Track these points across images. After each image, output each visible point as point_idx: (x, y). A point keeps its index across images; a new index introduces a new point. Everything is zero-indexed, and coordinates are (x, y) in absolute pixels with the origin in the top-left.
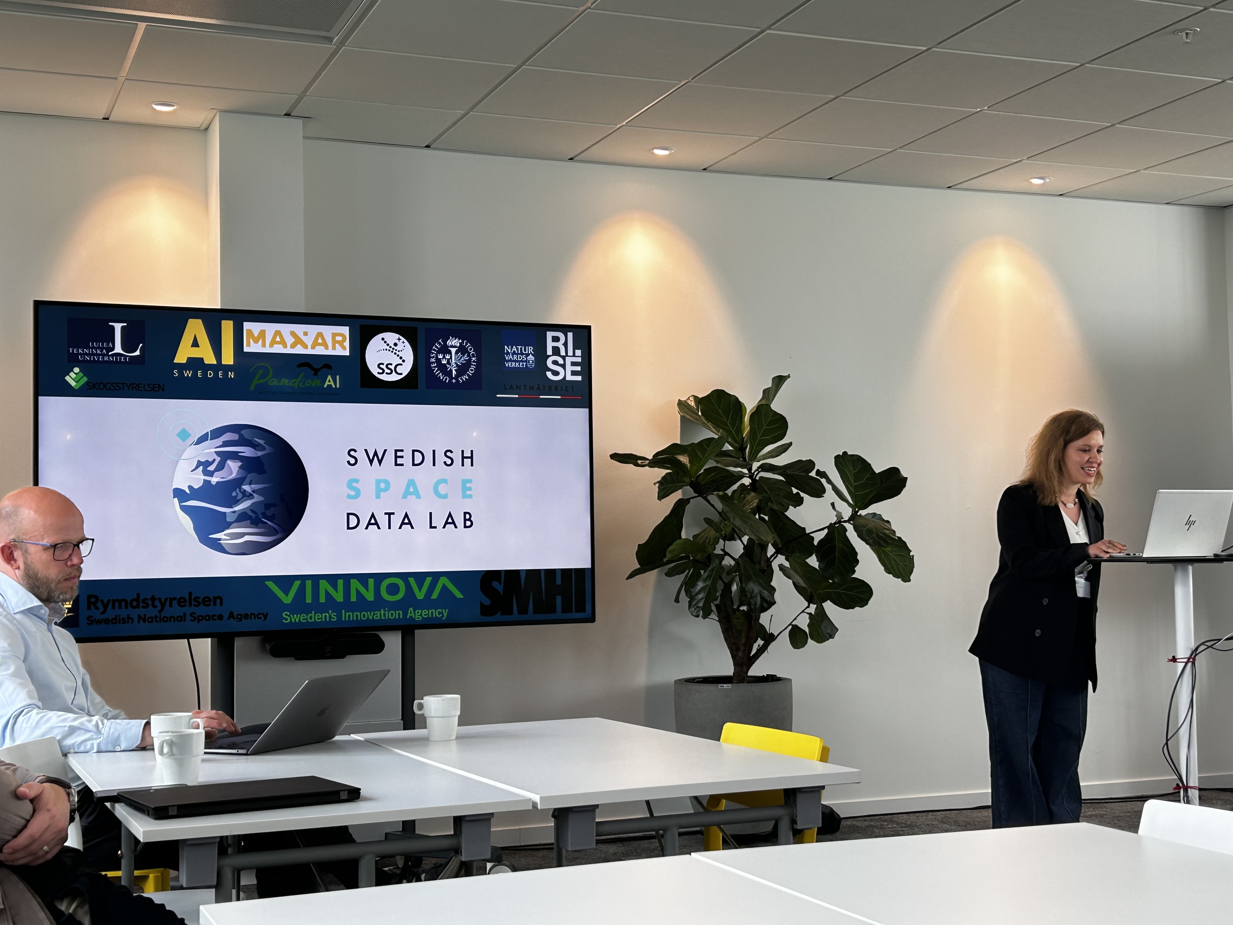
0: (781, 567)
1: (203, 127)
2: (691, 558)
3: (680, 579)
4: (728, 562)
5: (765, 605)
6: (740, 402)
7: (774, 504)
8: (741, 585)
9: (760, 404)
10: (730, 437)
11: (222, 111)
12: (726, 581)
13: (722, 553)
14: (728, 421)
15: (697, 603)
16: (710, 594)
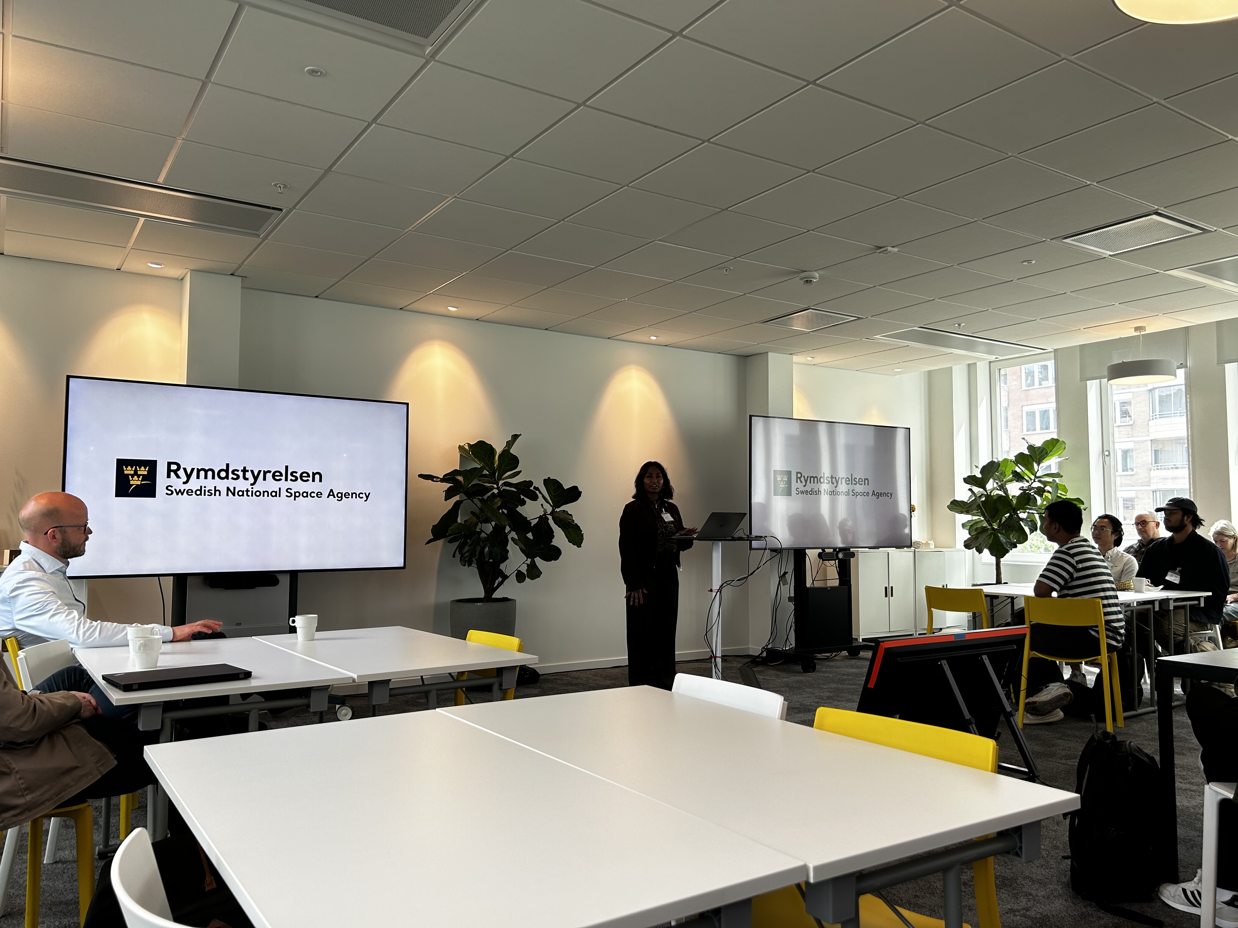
0: (513, 539)
1: (180, 278)
2: (463, 533)
3: (455, 545)
4: (483, 535)
5: (503, 559)
6: (493, 448)
7: (510, 504)
8: (490, 548)
9: (504, 449)
10: (487, 467)
11: (192, 270)
12: (482, 546)
13: (480, 531)
14: (486, 458)
15: (465, 559)
16: (472, 553)
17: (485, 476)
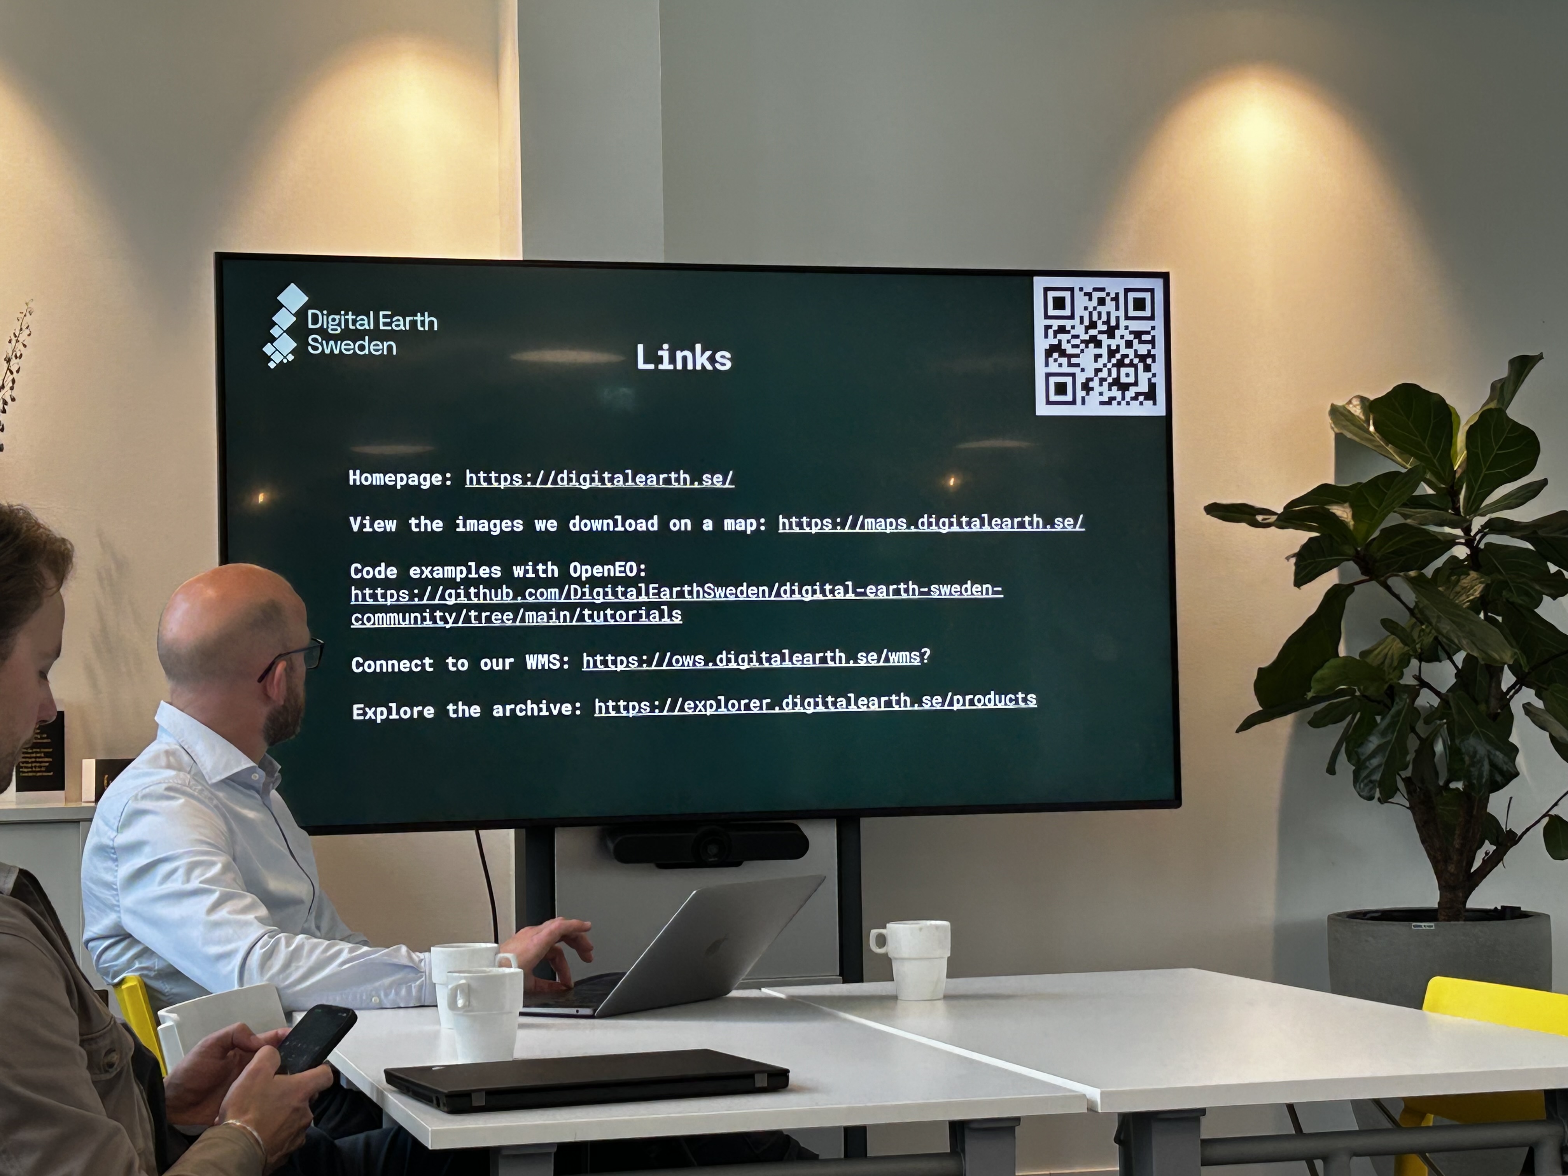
0: (1528, 708)
2: (1358, 693)
3: (1334, 732)
4: (1427, 700)
5: (1499, 778)
6: (1447, 405)
7: (1512, 592)
8: (1452, 740)
9: (1485, 408)
10: (1430, 471)
12: (1423, 736)
13: (1414, 682)
14: (1425, 442)
15: (1370, 774)
16: (1393, 762)
17: (1423, 502)
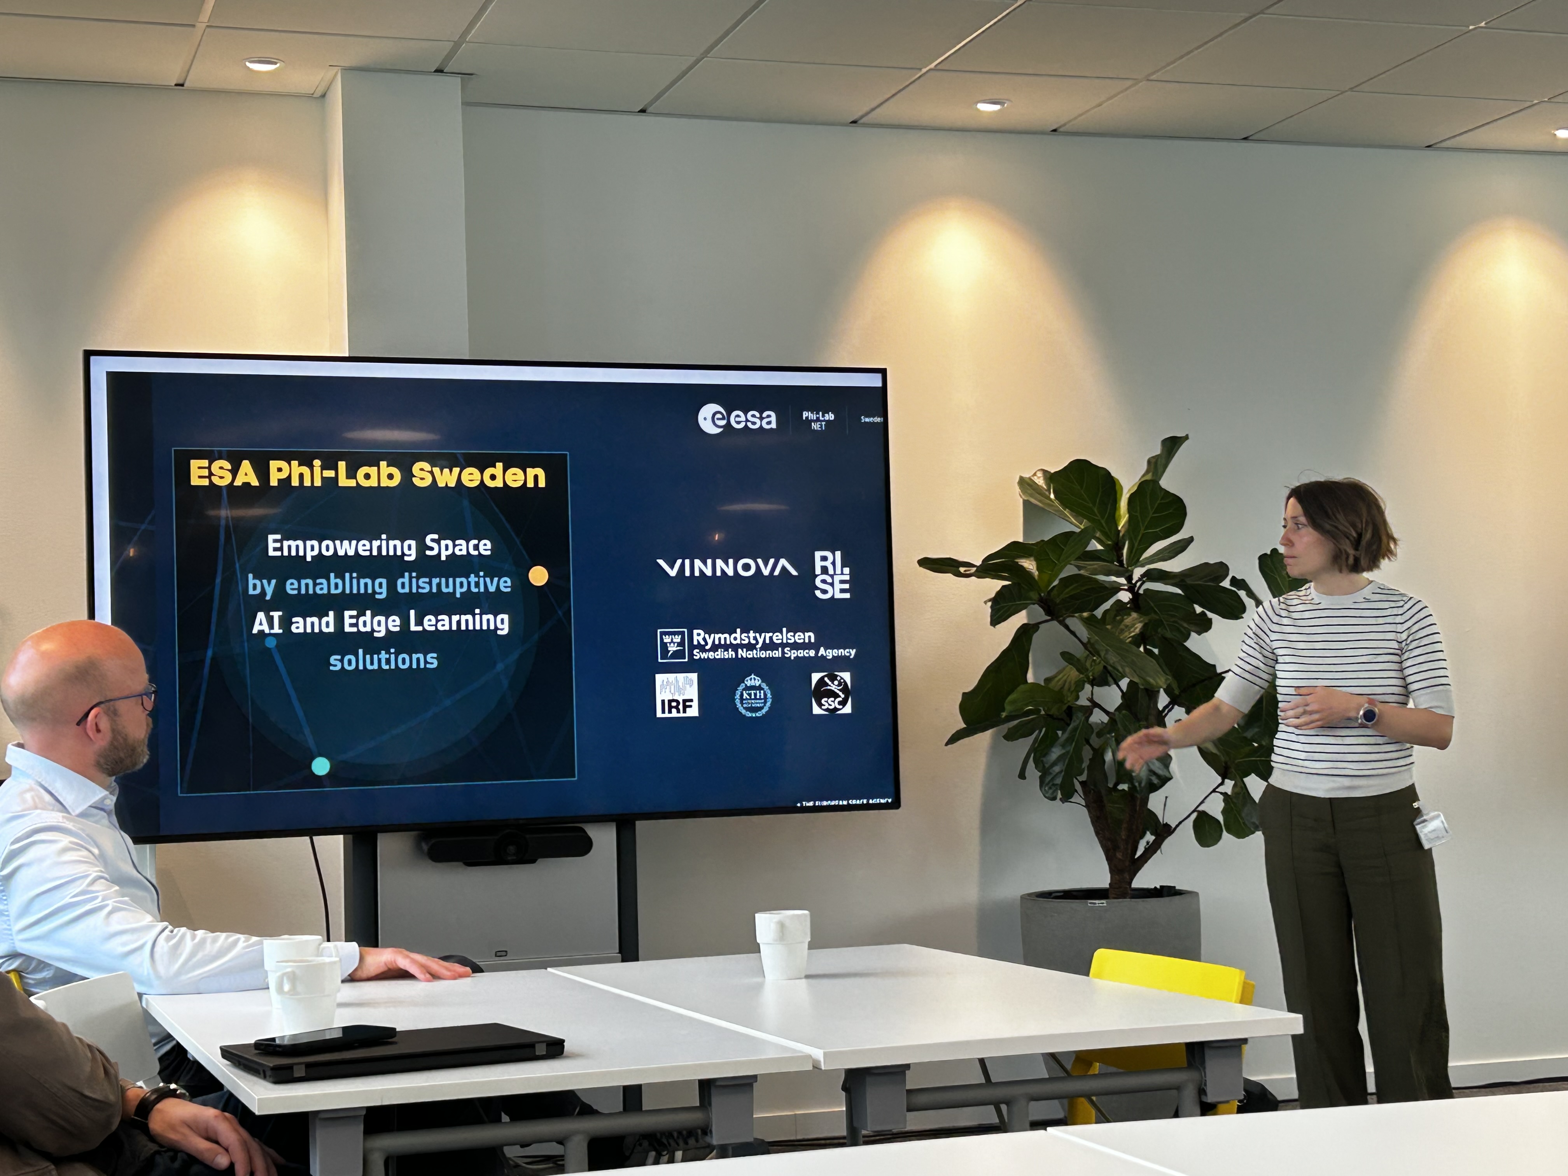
1: (318, 93)
2: (1043, 713)
3: (1024, 745)
4: (1098, 717)
5: (1156, 782)
6: (1112, 477)
7: (1167, 630)
9: (1143, 480)
10: (1099, 530)
11: (348, 70)
12: (1096, 747)
13: (1089, 704)
14: (1095, 507)
15: (1053, 779)
16: (1072, 769)
17: (1094, 556)
